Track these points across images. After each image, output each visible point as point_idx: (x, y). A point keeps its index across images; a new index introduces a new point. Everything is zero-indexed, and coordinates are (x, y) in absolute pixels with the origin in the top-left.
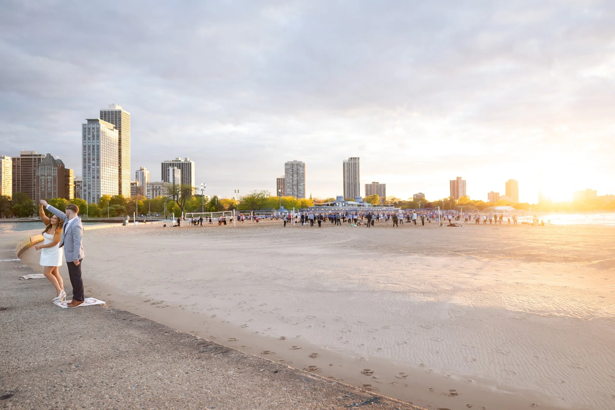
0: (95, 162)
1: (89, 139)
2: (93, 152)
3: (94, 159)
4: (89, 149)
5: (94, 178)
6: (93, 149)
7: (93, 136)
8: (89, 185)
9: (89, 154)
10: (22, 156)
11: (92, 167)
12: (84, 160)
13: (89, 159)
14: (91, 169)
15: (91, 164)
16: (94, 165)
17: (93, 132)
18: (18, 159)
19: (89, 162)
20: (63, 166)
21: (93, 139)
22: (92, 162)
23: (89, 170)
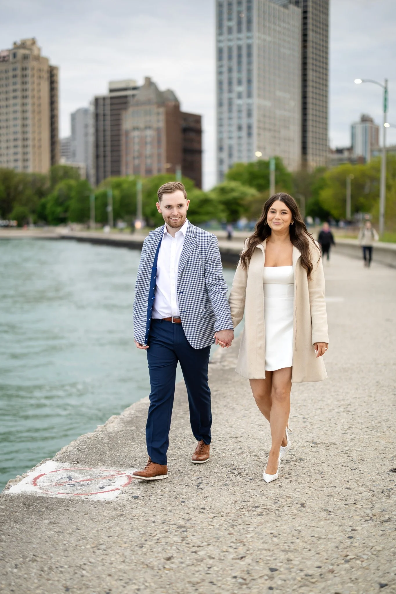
0: (242, 89)
1: (230, 30)
2: (239, 63)
3: (240, 82)
4: (230, 58)
5: (240, 128)
6: (240, 56)
7: (239, 23)
8: (230, 148)
9: (230, 70)
10: (111, 91)
11: (237, 102)
12: (220, 84)
13: (230, 83)
14: (235, 108)
15: (234, 95)
16: (240, 96)
17: (239, 12)
18: (104, 99)
19: (230, 91)
20: (177, 106)
21: (239, 31)
22: (237, 89)
23: (230, 111)
